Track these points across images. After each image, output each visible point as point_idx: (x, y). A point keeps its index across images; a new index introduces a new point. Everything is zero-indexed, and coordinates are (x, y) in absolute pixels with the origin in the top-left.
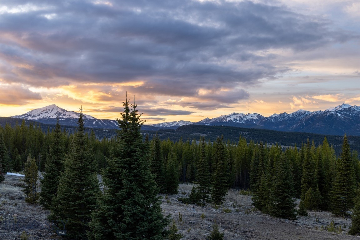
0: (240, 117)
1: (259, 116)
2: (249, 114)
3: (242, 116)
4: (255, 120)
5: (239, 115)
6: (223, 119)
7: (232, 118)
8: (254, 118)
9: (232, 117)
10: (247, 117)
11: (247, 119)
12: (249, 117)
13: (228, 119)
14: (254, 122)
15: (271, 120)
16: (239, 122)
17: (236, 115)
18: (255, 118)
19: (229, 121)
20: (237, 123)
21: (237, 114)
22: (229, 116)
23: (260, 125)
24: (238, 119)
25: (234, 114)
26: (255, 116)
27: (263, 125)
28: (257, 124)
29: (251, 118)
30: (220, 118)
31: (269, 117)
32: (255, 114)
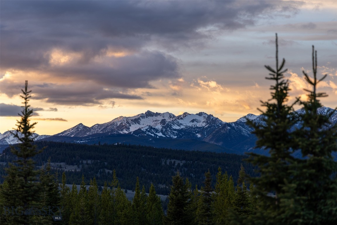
0: (163, 122)
1: (211, 120)
2: (185, 114)
3: (168, 120)
4: (201, 130)
5: (160, 118)
6: (121, 127)
7: (144, 125)
8: (199, 125)
9: (142, 121)
10: (180, 121)
11: (182, 127)
12: (186, 123)
13: (133, 128)
14: (199, 136)
15: (241, 131)
16: (160, 134)
17: (154, 118)
18: (202, 124)
19: (136, 132)
20: (155, 138)
21: (157, 114)
22: (137, 120)
23: (212, 142)
24: (159, 127)
25: (149, 114)
26: (202, 119)
27: (220, 144)
28: (207, 140)
29: (190, 124)
30: (112, 124)
31: (236, 123)
32: (200, 114)
